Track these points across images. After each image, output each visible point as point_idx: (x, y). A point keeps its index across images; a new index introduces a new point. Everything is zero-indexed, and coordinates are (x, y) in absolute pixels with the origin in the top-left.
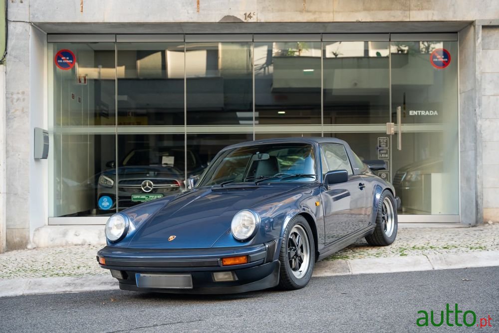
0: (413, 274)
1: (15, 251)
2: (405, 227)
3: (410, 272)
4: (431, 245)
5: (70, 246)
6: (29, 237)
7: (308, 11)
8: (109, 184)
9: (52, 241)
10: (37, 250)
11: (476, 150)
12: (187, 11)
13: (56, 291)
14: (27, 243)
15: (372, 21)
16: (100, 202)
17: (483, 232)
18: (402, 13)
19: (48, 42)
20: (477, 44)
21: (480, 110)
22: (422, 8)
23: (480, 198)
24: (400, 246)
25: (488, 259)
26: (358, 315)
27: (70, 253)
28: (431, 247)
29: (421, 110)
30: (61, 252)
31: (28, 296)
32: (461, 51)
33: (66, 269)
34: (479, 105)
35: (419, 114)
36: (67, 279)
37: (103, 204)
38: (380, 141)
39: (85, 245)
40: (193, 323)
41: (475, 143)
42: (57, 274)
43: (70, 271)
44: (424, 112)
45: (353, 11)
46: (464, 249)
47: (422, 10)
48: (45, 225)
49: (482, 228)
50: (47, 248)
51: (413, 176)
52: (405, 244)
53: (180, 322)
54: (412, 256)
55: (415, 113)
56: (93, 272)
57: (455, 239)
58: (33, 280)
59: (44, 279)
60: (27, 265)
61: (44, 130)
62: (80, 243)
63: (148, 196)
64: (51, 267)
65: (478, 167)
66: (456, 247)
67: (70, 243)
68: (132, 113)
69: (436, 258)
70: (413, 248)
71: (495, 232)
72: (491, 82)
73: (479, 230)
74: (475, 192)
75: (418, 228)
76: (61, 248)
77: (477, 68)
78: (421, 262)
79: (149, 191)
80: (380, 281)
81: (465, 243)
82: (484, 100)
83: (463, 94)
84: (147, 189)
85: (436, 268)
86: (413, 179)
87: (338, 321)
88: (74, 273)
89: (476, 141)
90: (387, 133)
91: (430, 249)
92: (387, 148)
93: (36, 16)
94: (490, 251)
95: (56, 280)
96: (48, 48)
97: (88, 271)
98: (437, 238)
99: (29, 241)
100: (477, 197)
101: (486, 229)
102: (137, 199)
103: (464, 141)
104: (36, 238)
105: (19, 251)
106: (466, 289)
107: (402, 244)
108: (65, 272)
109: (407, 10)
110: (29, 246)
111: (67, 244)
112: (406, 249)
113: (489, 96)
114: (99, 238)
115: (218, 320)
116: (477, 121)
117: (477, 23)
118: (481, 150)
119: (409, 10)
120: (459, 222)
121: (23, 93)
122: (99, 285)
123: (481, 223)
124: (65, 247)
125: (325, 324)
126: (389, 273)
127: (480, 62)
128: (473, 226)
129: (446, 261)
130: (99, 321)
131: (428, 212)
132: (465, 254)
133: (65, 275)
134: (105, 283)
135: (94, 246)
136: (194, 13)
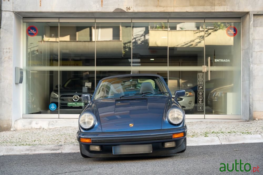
0: (210, 146)
1: (4, 132)
2: (211, 121)
3: (209, 146)
4: (222, 131)
5: (33, 129)
6: (12, 124)
7: (160, 6)
8: (56, 97)
9: (23, 127)
10: (16, 131)
11: (249, 80)
12: (96, 6)
13: (21, 153)
14: (10, 128)
15: (194, 11)
16: (50, 106)
17: (252, 124)
18: (210, 8)
19: (23, 22)
20: (251, 24)
21: (252, 59)
22: (220, 5)
23: (252, 106)
24: (206, 132)
25: (251, 139)
26: (173, 168)
27: (32, 133)
28: (222, 132)
29: (221, 59)
30: (28, 133)
31: (6, 156)
32: (243, 28)
33: (28, 142)
34: (251, 57)
35: (220, 61)
36: (27, 147)
37: (51, 107)
38: (199, 75)
39: (41, 129)
40: (86, 171)
41: (249, 77)
42: (23, 144)
43: (30, 143)
44: (223, 60)
45: (184, 6)
46: (239, 133)
47: (221, 6)
48: (21, 118)
49: (252, 122)
50: (21, 131)
51: (219, 94)
52: (209, 130)
53: (79, 171)
54: (211, 137)
55: (218, 60)
56: (42, 144)
57: (236, 128)
58: (9, 147)
59: (15, 147)
60: (8, 139)
61: (20, 68)
62: (38, 128)
63: (76, 104)
64: (21, 141)
65: (250, 90)
66: (235, 132)
67: (33, 128)
68: (71, 59)
69: (223, 138)
70: (213, 132)
71: (258, 125)
72: (258, 44)
73: (250, 123)
74: (249, 103)
75: (218, 122)
76: (28, 131)
77: (250, 37)
78: (215, 140)
79: (77, 101)
80: (191, 150)
81: (240, 130)
82: (254, 54)
83: (243, 51)
84: (76, 100)
85: (223, 143)
86: (219, 96)
87: (162, 171)
88: (31, 144)
89: (250, 76)
90: (203, 71)
91: (221, 133)
92: (203, 79)
93: (16, 8)
94: (252, 134)
95: (22, 147)
96: (23, 25)
97: (39, 143)
98: (226, 127)
99: (11, 127)
100: (250, 105)
101: (254, 123)
102: (71, 105)
103: (243, 75)
104: (15, 125)
105: (6, 132)
106: (234, 155)
107: (207, 130)
108: (27, 143)
109: (213, 6)
110: (12, 129)
111: (32, 128)
112: (208, 133)
113: (257, 52)
114: (49, 125)
115: (100, 170)
116: (250, 65)
117: (250, 13)
118: (252, 81)
119: (214, 6)
120: (241, 119)
121: (9, 49)
122: (44, 150)
123: (252, 119)
124: (30, 130)
125: (154, 173)
126: (197, 146)
127: (252, 34)
128: (248, 121)
129: (228, 140)
130: (38, 170)
131: (225, 113)
132: (239, 137)
133: (27, 145)
134: (47, 149)
135: (46, 130)
136: (99, 7)
